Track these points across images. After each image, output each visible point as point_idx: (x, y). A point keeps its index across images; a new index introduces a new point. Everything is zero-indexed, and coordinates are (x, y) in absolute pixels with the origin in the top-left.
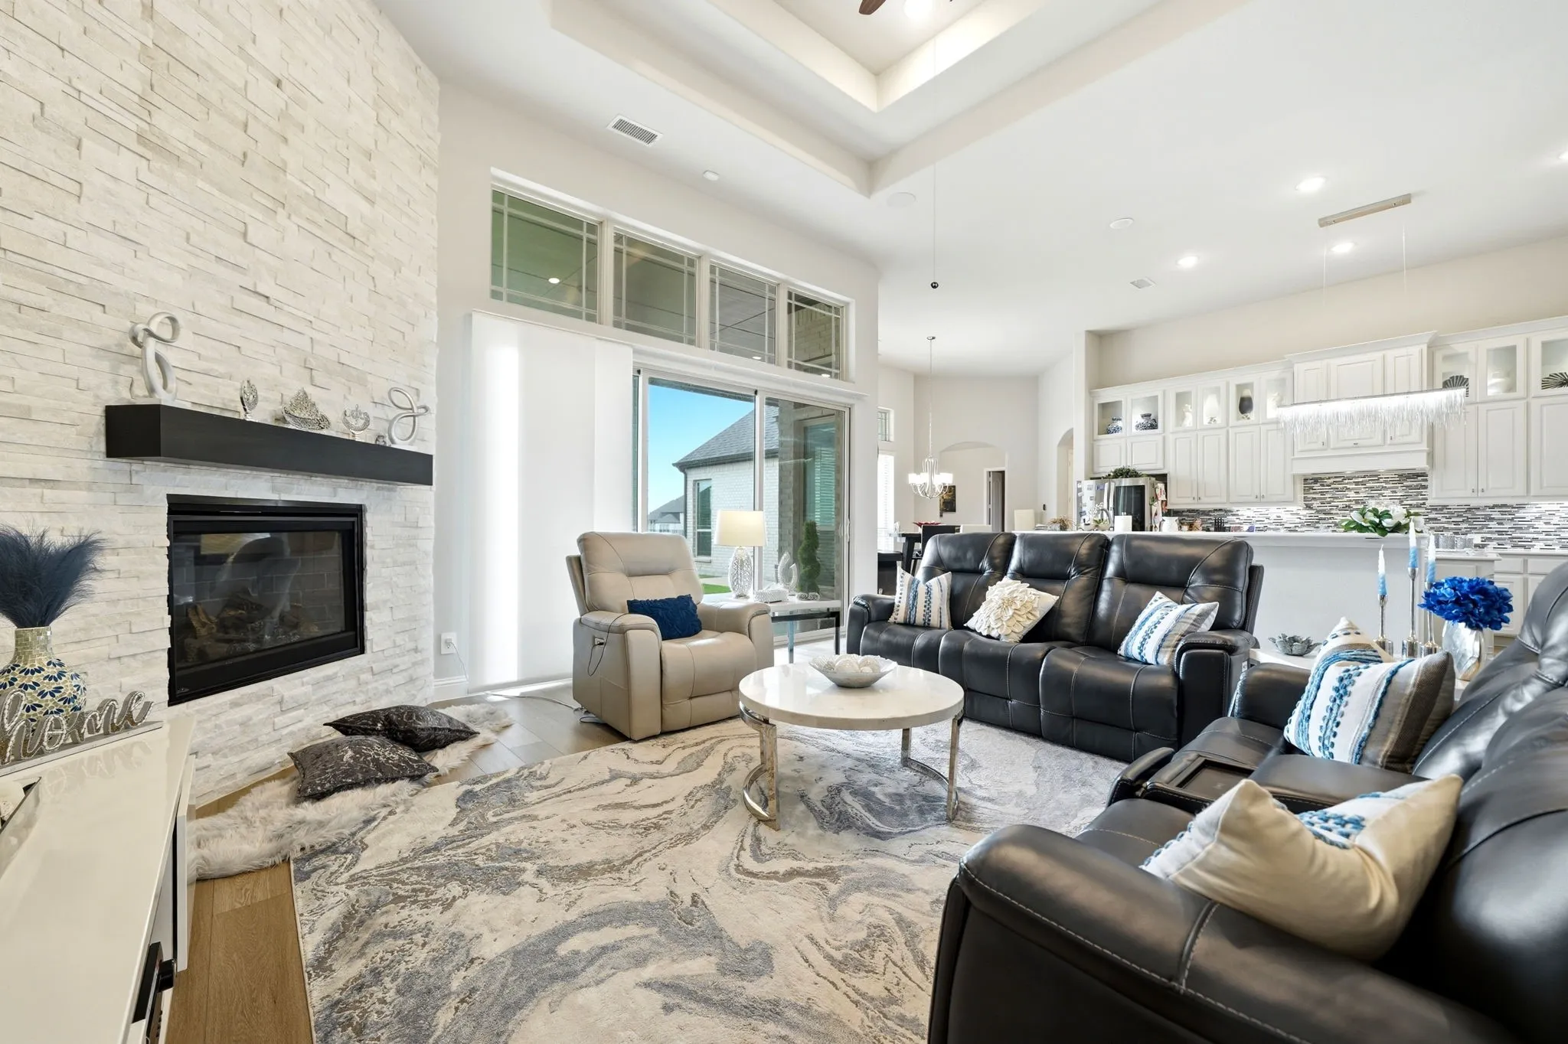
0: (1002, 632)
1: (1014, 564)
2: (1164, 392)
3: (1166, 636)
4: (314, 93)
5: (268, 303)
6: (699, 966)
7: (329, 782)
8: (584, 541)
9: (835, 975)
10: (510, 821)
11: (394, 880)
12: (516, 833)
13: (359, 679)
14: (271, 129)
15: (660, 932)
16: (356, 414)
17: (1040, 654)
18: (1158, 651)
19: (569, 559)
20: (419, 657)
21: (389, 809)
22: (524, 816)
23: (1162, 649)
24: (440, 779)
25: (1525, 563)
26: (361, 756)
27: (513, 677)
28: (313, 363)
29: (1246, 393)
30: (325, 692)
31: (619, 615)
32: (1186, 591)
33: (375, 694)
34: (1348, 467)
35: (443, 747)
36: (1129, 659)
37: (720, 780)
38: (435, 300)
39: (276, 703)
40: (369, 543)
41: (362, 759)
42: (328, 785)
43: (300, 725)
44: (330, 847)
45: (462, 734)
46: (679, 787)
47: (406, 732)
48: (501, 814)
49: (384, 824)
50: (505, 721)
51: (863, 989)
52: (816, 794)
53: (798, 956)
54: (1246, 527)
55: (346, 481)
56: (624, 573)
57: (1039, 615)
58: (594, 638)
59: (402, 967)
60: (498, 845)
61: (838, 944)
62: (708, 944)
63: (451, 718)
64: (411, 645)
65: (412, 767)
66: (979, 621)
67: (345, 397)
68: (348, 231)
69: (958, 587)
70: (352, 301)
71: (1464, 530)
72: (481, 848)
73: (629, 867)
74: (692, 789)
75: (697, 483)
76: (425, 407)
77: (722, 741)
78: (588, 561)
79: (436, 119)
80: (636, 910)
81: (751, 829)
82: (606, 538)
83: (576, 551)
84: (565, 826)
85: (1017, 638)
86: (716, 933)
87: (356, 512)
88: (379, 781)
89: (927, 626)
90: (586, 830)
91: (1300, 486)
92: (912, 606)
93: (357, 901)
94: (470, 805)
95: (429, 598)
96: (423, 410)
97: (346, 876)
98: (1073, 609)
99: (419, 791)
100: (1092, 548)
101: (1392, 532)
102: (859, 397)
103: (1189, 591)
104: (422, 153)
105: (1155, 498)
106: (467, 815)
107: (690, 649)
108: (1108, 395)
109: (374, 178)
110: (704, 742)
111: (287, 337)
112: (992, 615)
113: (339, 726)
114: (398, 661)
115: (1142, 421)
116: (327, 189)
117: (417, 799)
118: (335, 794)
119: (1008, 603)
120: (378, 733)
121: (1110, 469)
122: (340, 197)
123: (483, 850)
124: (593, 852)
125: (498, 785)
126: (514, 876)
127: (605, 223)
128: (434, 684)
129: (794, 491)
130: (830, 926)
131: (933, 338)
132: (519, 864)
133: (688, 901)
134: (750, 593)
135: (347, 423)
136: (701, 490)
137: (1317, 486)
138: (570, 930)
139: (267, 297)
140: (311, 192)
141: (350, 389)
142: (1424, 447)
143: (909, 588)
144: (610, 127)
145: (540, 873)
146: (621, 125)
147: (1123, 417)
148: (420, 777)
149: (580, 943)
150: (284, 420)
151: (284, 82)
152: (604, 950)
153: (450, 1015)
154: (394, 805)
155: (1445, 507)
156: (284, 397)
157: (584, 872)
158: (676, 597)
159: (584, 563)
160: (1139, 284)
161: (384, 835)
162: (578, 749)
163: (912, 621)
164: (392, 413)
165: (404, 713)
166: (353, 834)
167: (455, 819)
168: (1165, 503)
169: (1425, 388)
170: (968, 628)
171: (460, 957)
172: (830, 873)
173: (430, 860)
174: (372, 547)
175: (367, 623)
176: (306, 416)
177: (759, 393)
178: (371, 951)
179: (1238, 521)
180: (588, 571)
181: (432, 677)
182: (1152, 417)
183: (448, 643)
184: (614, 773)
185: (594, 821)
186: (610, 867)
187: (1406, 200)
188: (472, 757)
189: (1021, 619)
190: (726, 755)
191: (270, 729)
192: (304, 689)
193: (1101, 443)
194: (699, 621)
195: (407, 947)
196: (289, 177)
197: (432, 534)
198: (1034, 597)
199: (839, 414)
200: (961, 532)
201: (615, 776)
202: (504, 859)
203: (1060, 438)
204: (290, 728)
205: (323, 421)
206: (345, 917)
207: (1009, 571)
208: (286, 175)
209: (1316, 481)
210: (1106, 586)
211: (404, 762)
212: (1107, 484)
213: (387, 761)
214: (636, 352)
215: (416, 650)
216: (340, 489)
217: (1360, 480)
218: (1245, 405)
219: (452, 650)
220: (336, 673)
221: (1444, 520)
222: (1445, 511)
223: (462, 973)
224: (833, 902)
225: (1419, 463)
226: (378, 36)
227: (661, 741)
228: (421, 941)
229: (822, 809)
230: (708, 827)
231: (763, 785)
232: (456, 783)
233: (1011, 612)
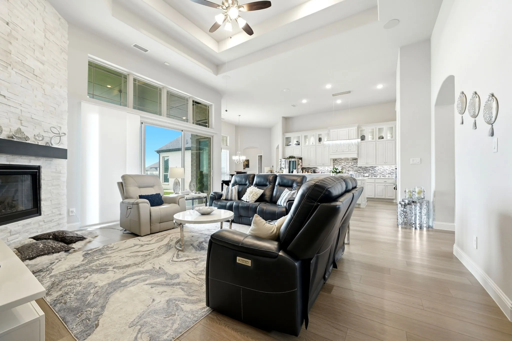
0: (250, 200)
1: (254, 182)
2: (301, 135)
3: (286, 199)
4: (21, 27)
5: (5, 98)
6: (162, 279)
7: (35, 254)
8: (123, 177)
9: (195, 276)
10: (102, 258)
11: (66, 275)
12: (106, 261)
13: (39, 224)
14: (5, 39)
15: (150, 275)
16: (39, 135)
17: (257, 205)
18: (284, 203)
19: (118, 183)
20: (61, 217)
21: (58, 260)
22: (107, 257)
23: (285, 202)
24: (75, 251)
25: (375, 180)
26: (46, 246)
27: (98, 222)
28: (22, 118)
29: (320, 137)
30: (27, 228)
31: (136, 199)
32: (292, 188)
33: (45, 229)
34: (343, 157)
35: (75, 243)
36: (279, 205)
37: (168, 243)
38: (67, 97)
39: (9, 232)
40: (43, 179)
41: (46, 247)
42: (34, 255)
43: (17, 240)
44: (40, 271)
45: (82, 239)
46: (156, 246)
47: (61, 238)
48: (99, 257)
49: (57, 264)
50: (96, 235)
51: (201, 278)
52: (196, 244)
53: (186, 274)
54: (320, 172)
55: (34, 158)
56: (138, 187)
57: (259, 195)
58: (128, 207)
59: (75, 291)
60: (99, 264)
61: (196, 271)
62: (163, 275)
63: (77, 234)
64: (59, 213)
65: (65, 248)
66: (245, 198)
67: (34, 129)
68: (34, 74)
69: (240, 190)
70: (36, 97)
71: (365, 173)
72: (94, 265)
73: (141, 264)
74: (160, 246)
75: (164, 157)
76: (64, 133)
77: (169, 234)
78: (125, 183)
79: (67, 36)
80: (143, 272)
81: (176, 253)
82: (130, 176)
83: (121, 180)
84: (120, 258)
85: (253, 201)
86: (165, 273)
87: (38, 168)
88: (53, 253)
89: (231, 200)
90: (127, 258)
91: (332, 162)
92: (227, 194)
93: (55, 281)
94: (88, 256)
95: (65, 197)
96: (64, 134)
97: (49, 276)
98: (268, 193)
99: (68, 255)
100: (273, 178)
101: (338, 173)
102: (216, 134)
103: (293, 188)
104: (62, 47)
105: (299, 164)
106: (87, 259)
107: (159, 209)
108: (288, 135)
109: (44, 56)
110: (164, 235)
111: (12, 109)
112: (247, 196)
113: (35, 238)
114: (53, 218)
115: (296, 143)
116: (26, 60)
117: (68, 257)
118: (38, 258)
119: (251, 192)
120: (51, 239)
121: (288, 156)
122: (31, 63)
123: (95, 266)
124: (130, 262)
125: (96, 251)
126: (106, 270)
127: (130, 75)
128: (67, 226)
129: (196, 161)
130: (195, 269)
131: (240, 116)
132: (107, 267)
133: (158, 268)
134: (180, 192)
135: (36, 139)
136: (165, 160)
137: (336, 162)
138: (125, 278)
139: (4, 96)
140: (21, 61)
141: (35, 127)
142: (356, 152)
143: (227, 189)
144: (132, 46)
145: (114, 268)
146: (135, 46)
147: (291, 142)
148: (68, 251)
149: (128, 280)
150: (12, 138)
151: (10, 24)
152: (134, 280)
153: (92, 297)
154: (60, 259)
155: (361, 167)
156: (11, 129)
157: (128, 266)
158: (155, 194)
159: (124, 184)
160: (294, 106)
161: (59, 266)
162: (122, 240)
163: (227, 199)
164: (52, 135)
165: (60, 232)
166: (48, 267)
167: (83, 260)
168: (301, 166)
169: (357, 138)
170: (242, 200)
171: (92, 286)
172: (197, 259)
173: (77, 269)
174: (44, 180)
175: (42, 205)
176: (21, 136)
177: (183, 131)
178: (63, 289)
179: (319, 170)
180: (125, 186)
181: (66, 224)
182: (299, 142)
183: (72, 212)
184: (135, 245)
185: (130, 256)
186: (135, 264)
187: (349, 92)
188: (85, 245)
189: (254, 197)
190: (170, 237)
191: (6, 241)
192: (19, 227)
193: (286, 148)
194: (163, 201)
195: (75, 287)
196: (12, 55)
197: (66, 175)
198: (258, 191)
199: (210, 138)
200: (248, 173)
201: (136, 245)
202: (102, 266)
203: (276, 147)
204: (13, 241)
205: (27, 138)
206: (52, 284)
207: (253, 184)
208: (11, 55)
209: (336, 160)
210: (276, 187)
211: (62, 246)
212: (287, 160)
213: (56, 247)
214: (141, 117)
215: (60, 214)
216: (32, 160)
217: (345, 160)
218: (320, 140)
219: (74, 214)
220: (31, 222)
221: (361, 170)
222: (362, 168)
223: (94, 289)
224: (197, 264)
225: (355, 156)
226: (45, 8)
227: (151, 236)
228: (79, 285)
229: (197, 246)
230: (164, 254)
231: (181, 243)
232: (82, 252)
233: (252, 195)
